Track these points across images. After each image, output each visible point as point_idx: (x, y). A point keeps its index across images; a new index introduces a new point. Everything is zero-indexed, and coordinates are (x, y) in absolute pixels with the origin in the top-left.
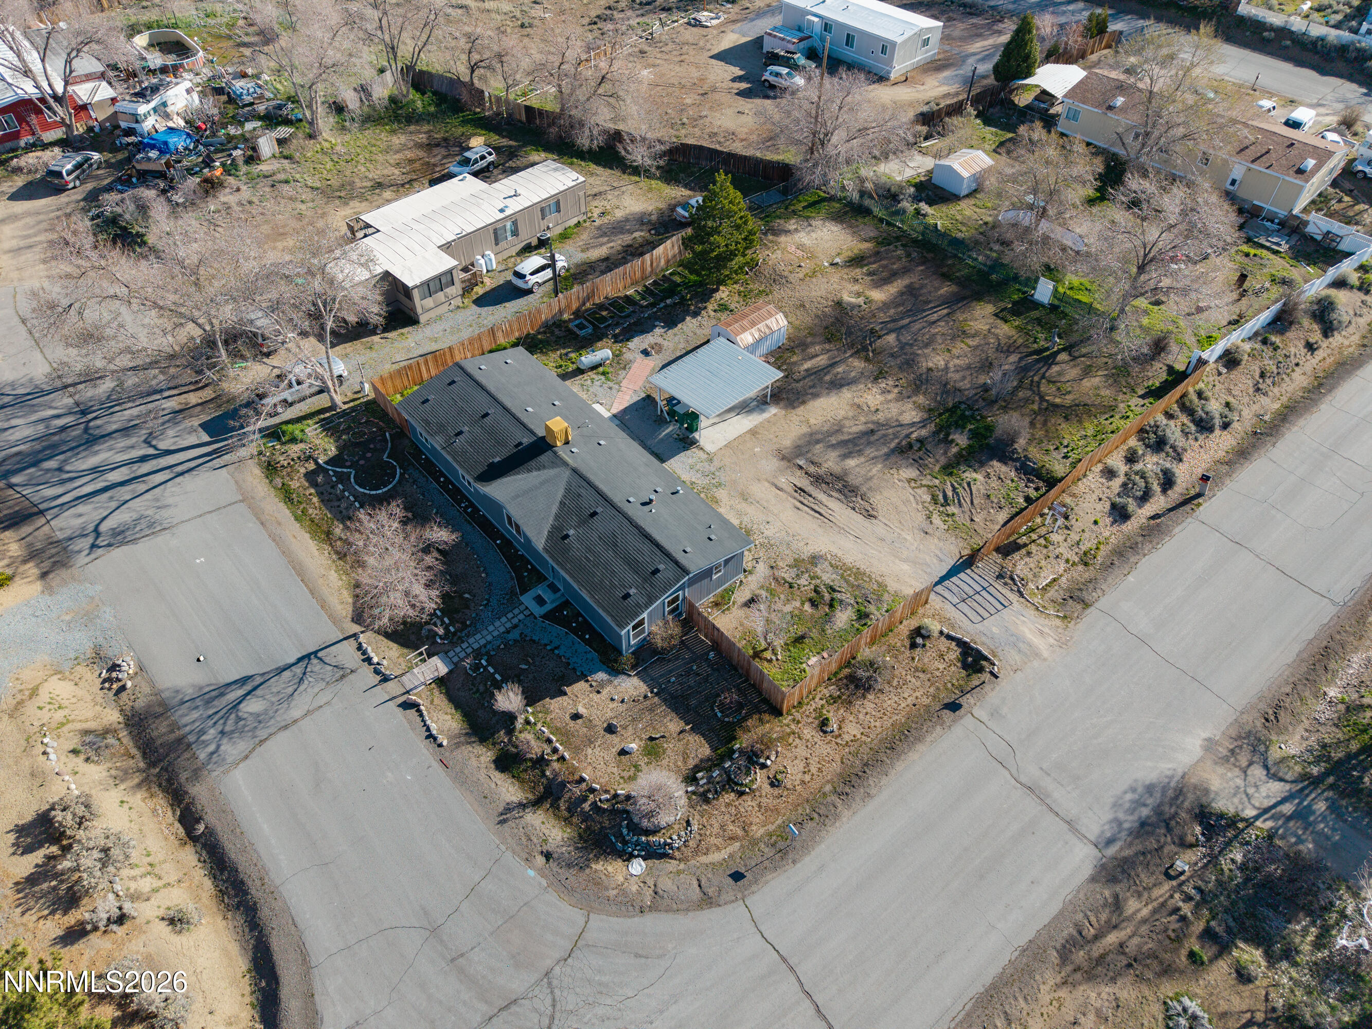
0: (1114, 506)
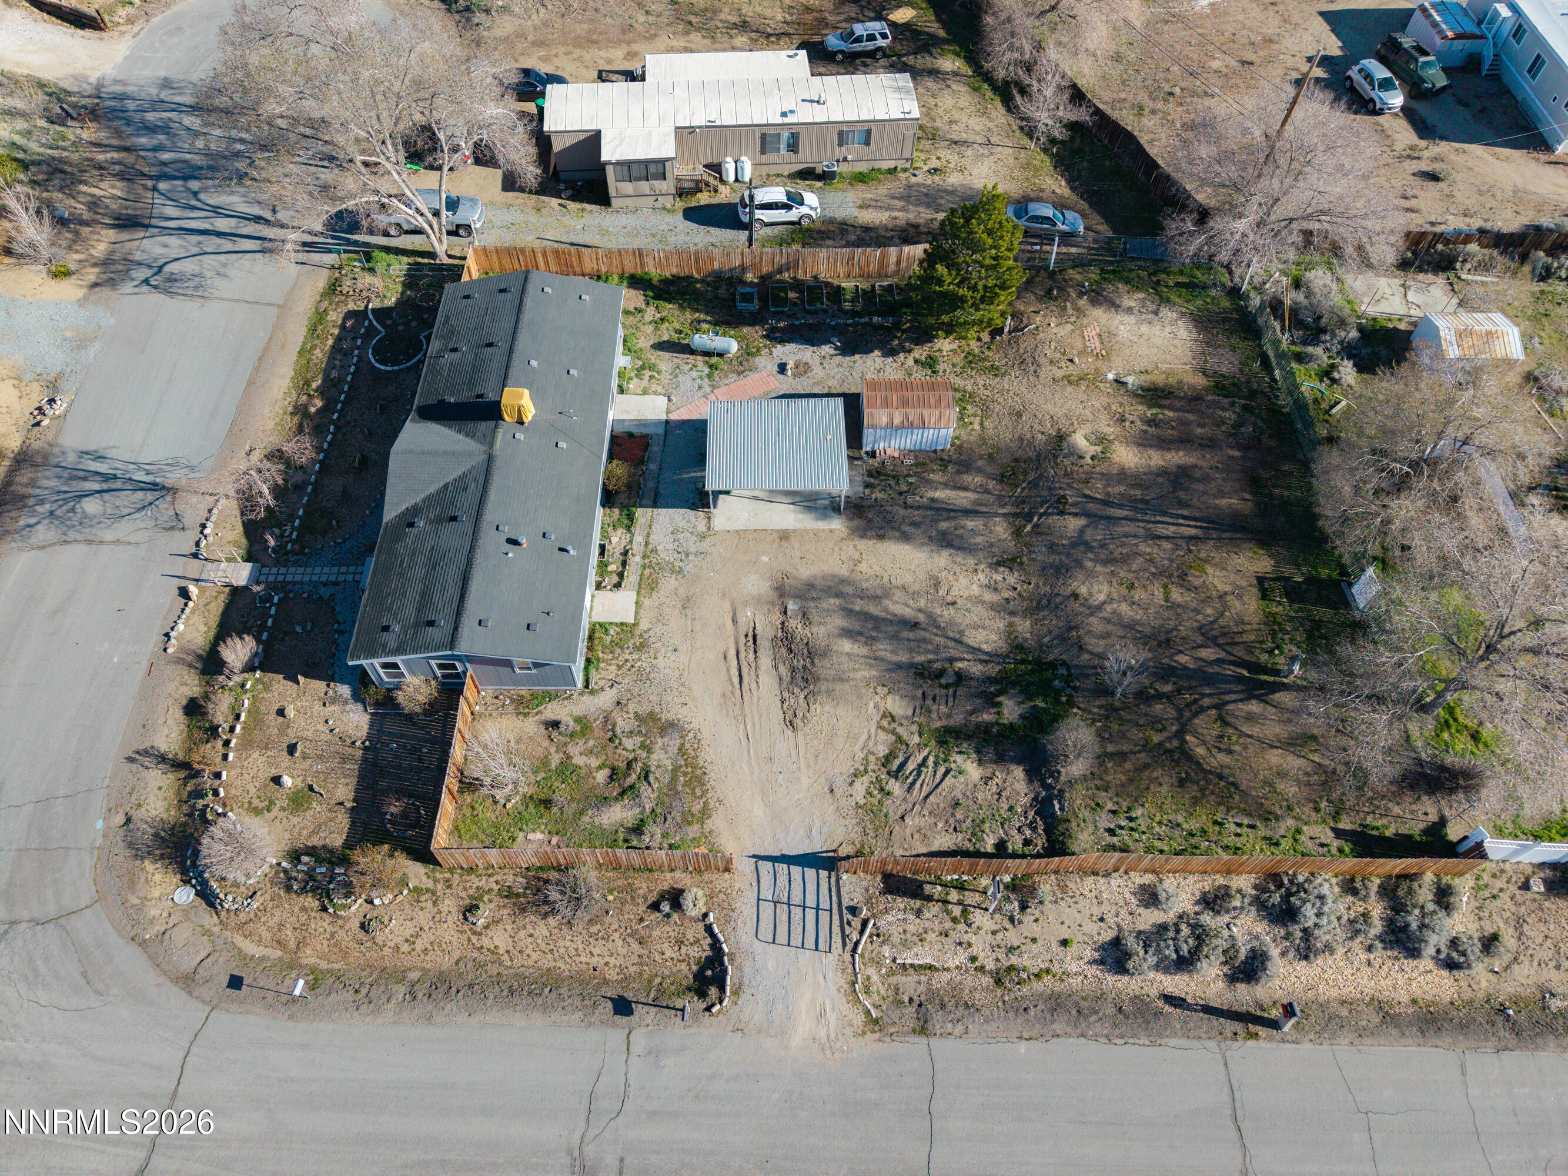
0: (1116, 942)
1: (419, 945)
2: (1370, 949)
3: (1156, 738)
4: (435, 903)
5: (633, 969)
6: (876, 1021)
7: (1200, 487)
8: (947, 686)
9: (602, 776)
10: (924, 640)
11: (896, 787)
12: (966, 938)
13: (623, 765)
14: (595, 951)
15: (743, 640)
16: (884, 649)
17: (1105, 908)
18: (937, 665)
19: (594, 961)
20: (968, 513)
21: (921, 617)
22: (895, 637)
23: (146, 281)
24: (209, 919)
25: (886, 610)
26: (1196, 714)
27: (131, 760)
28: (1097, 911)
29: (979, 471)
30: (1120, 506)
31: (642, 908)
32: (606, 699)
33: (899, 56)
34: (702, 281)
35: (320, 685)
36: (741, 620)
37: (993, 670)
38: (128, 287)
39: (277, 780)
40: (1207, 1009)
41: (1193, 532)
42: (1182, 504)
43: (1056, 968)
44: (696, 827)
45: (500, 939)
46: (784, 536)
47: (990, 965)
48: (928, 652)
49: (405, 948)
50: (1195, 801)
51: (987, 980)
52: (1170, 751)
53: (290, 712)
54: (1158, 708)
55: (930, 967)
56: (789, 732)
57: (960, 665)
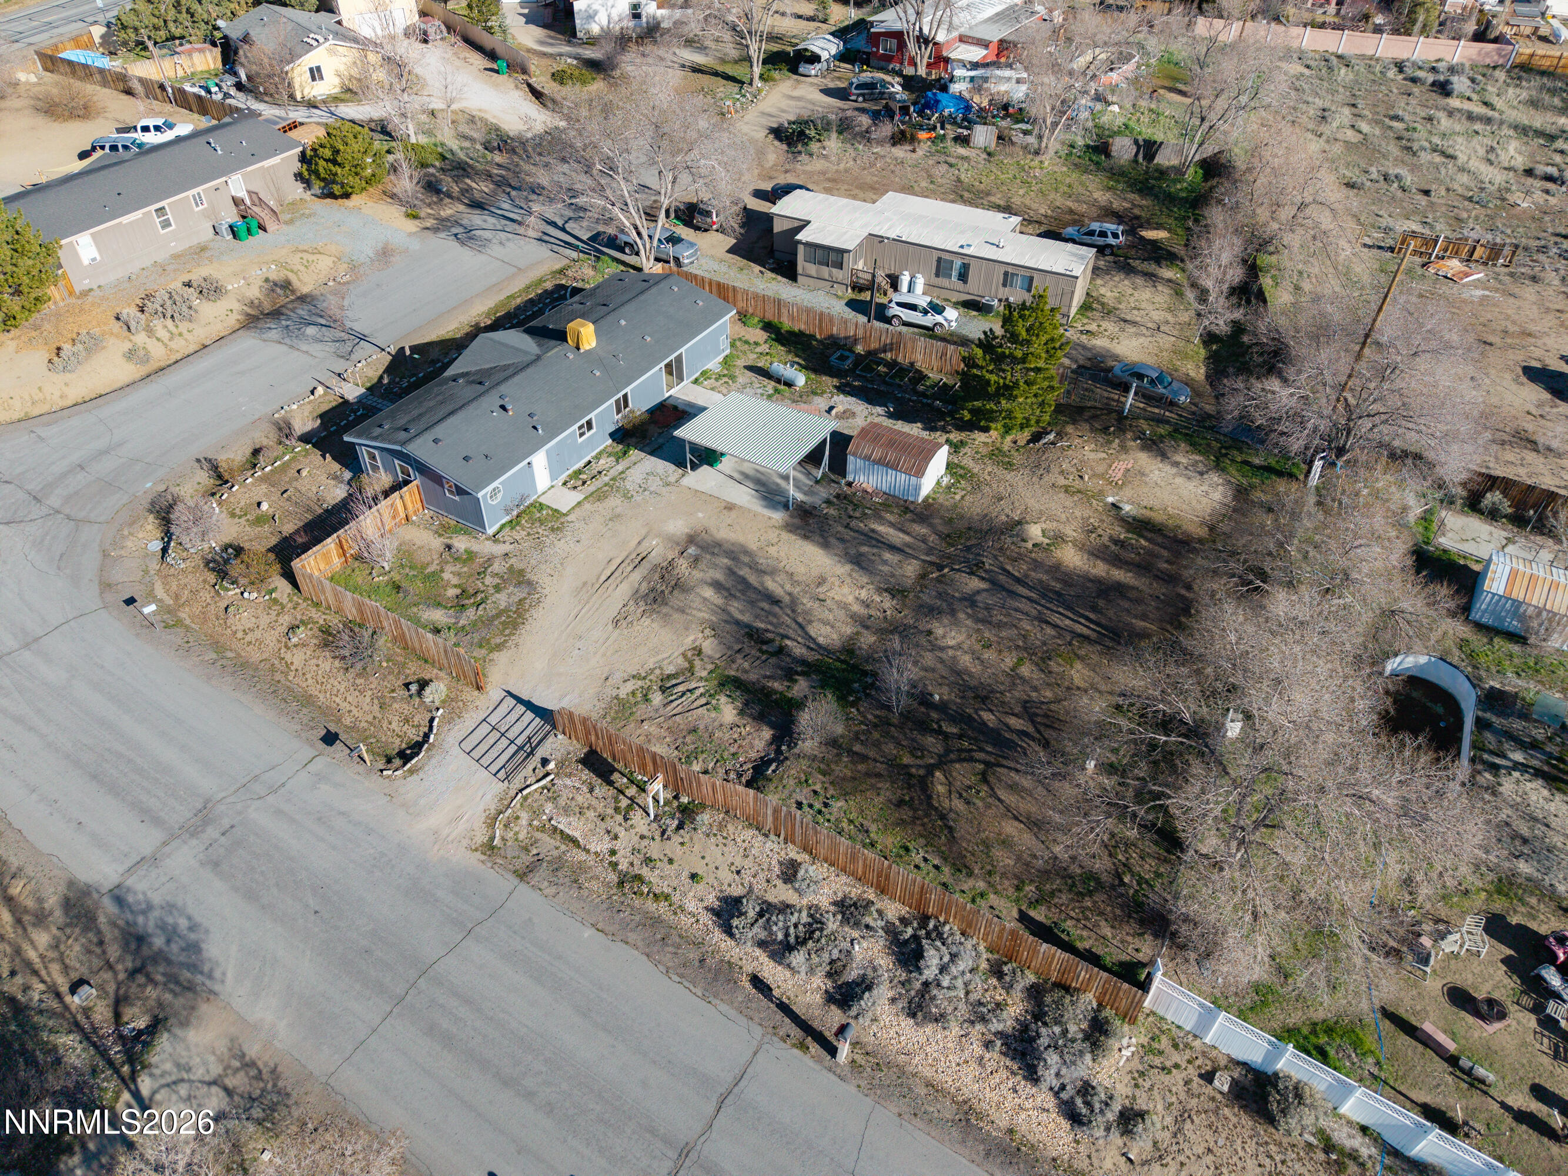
1: (248, 638)
2: (988, 1045)
3: (907, 760)
4: (278, 615)
5: (364, 724)
6: (492, 848)
7: (1126, 604)
8: (766, 652)
9: (452, 592)
10: (775, 615)
11: (657, 698)
12: (618, 829)
13: (472, 591)
14: (349, 699)
15: (634, 556)
16: (737, 609)
17: (748, 863)
18: (770, 635)
19: (344, 705)
20: (893, 548)
21: (787, 599)
22: (752, 603)
23: (456, 235)
24: (154, 565)
25: (762, 584)
26: (960, 760)
27: (198, 461)
28: (739, 862)
29: (931, 525)
30: (1031, 588)
31: (400, 683)
32: (499, 549)
33: (1127, 258)
34: (820, 342)
35: (336, 466)
36: (645, 544)
37: (812, 657)
38: (443, 235)
39: (259, 504)
40: (785, 1008)
41: (1086, 631)
42: (1094, 609)
43: (676, 898)
44: (484, 651)
45: (297, 658)
46: (730, 507)
47: (623, 866)
48: (771, 623)
49: (240, 635)
50: (902, 823)
51: (613, 877)
52: (911, 775)
53: (304, 473)
54: (930, 740)
55: (574, 841)
56: (610, 627)
57: (788, 642)
